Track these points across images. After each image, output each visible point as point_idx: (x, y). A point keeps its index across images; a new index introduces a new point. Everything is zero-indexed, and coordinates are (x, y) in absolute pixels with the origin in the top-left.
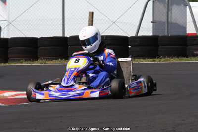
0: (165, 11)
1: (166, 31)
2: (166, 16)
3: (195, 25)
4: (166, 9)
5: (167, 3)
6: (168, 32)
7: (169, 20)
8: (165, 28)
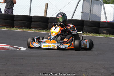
0: (89, 6)
1: (89, 18)
2: (89, 10)
3: (106, 17)
4: (90, 5)
5: (91, 2)
6: (90, 18)
7: (91, 12)
8: (88, 16)
